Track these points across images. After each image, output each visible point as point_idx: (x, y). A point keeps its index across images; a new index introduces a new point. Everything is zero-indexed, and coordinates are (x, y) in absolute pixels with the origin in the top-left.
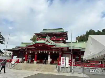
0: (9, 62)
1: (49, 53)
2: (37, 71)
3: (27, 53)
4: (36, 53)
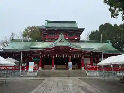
0: (26, 69)
1: (70, 57)
2: (69, 76)
3: (40, 57)
4: (53, 57)
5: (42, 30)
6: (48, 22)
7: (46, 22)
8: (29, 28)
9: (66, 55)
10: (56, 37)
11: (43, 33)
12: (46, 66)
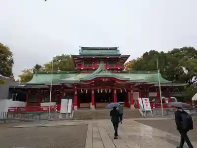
0: (57, 110)
1: (115, 92)
3: (76, 93)
4: (93, 92)
5: (75, 59)
6: (83, 49)
7: (81, 48)
8: (58, 58)
9: (109, 89)
10: (94, 67)
11: (77, 63)
12: (82, 105)
